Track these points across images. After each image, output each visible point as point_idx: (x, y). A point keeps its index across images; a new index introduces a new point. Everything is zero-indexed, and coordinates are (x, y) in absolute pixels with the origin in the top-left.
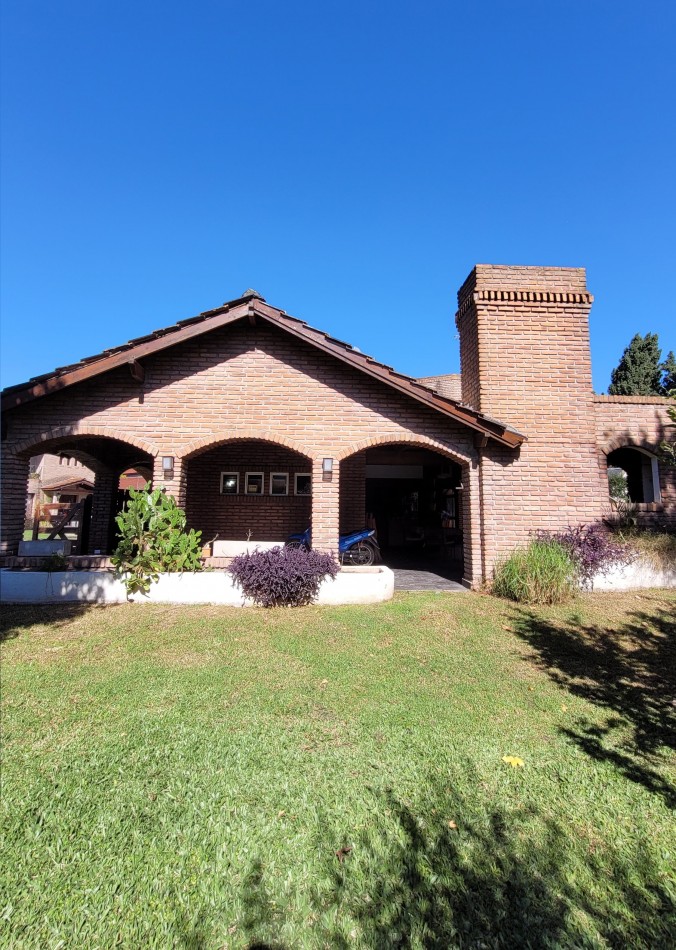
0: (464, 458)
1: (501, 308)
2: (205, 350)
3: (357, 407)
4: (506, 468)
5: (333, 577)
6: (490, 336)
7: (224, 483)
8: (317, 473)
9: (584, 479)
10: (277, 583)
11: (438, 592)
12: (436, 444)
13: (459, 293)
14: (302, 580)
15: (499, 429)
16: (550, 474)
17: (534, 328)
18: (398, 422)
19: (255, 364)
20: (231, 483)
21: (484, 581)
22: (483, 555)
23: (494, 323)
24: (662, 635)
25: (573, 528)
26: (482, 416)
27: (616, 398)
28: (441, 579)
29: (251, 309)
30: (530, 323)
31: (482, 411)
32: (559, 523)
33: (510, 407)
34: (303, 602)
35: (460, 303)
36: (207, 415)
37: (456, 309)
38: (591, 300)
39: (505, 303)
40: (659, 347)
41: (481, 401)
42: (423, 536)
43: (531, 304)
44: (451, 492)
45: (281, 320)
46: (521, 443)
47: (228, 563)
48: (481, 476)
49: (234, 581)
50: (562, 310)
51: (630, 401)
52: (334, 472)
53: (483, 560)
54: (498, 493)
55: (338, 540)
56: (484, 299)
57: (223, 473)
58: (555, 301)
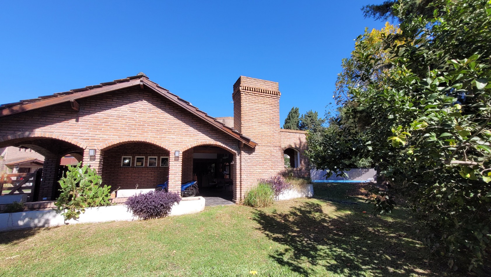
0: (234, 151)
1: (249, 94)
2: (116, 98)
3: (191, 129)
4: (250, 156)
5: (178, 203)
6: (245, 104)
7: (124, 161)
8: (172, 157)
9: (277, 160)
10: (151, 208)
11: (223, 205)
12: (224, 146)
13: (234, 86)
14: (163, 206)
15: (248, 140)
16: (265, 158)
17: (261, 102)
18: (208, 136)
19: (142, 107)
20: (127, 161)
21: (241, 200)
22: (241, 189)
23: (247, 99)
24: (301, 214)
25: (273, 178)
26: (242, 135)
27: (287, 130)
28: (224, 200)
29: (141, 81)
30: (260, 100)
31: (242, 133)
32: (268, 176)
33: (252, 132)
34: (163, 216)
35: (234, 90)
36: (116, 129)
37: (233, 92)
38: (280, 94)
39: (251, 92)
40: (299, 112)
41: (242, 129)
42: (216, 183)
43: (260, 93)
44: (228, 164)
45: (157, 88)
46: (256, 146)
47: (125, 200)
48: (241, 158)
49: (128, 209)
50: (271, 97)
51: (291, 132)
52: (180, 157)
53: (241, 192)
54: (247, 165)
55: (181, 187)
56: (243, 89)
57: (123, 157)
58: (268, 93)
